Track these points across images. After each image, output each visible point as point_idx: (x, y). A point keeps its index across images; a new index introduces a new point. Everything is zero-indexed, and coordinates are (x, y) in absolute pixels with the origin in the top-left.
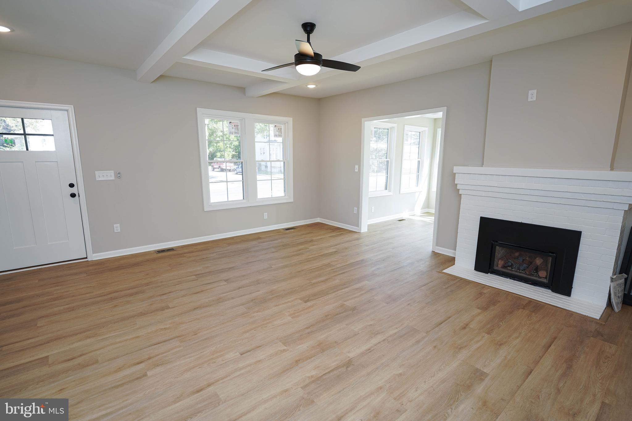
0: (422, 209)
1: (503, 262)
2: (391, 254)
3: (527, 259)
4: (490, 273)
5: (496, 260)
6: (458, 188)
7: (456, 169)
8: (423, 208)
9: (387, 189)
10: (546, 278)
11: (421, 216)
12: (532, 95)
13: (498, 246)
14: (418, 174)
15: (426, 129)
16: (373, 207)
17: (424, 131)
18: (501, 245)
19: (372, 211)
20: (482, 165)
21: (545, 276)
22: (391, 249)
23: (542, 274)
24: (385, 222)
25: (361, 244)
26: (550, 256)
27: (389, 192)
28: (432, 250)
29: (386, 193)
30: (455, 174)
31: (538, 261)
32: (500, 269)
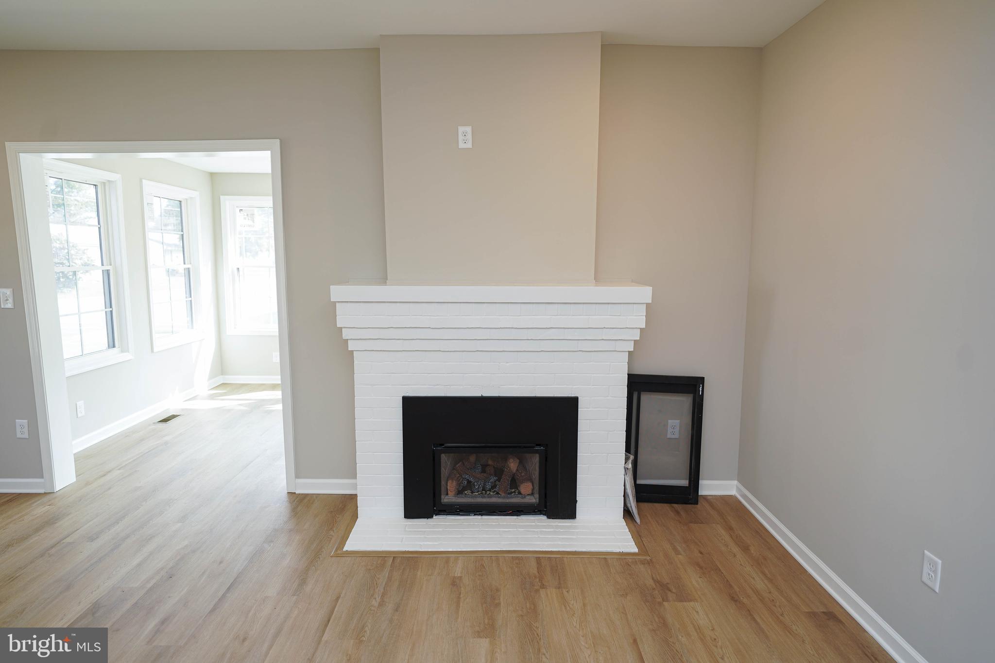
0: (210, 378)
1: (455, 483)
2: (186, 543)
3: (490, 462)
4: (436, 515)
5: (443, 483)
6: (345, 336)
7: (337, 292)
8: (213, 375)
9: (114, 346)
10: (532, 494)
11: (212, 397)
12: (465, 137)
13: (444, 453)
14: (190, 299)
15: (195, 194)
16: (80, 404)
17: (191, 198)
18: (449, 450)
19: (79, 415)
20: (383, 280)
21: (530, 492)
22: (180, 524)
23: (526, 488)
24: (126, 434)
25: (68, 540)
26: (537, 452)
27: (122, 351)
28: (287, 492)
29: (115, 356)
30: (335, 303)
31: (512, 465)
32: (453, 501)
